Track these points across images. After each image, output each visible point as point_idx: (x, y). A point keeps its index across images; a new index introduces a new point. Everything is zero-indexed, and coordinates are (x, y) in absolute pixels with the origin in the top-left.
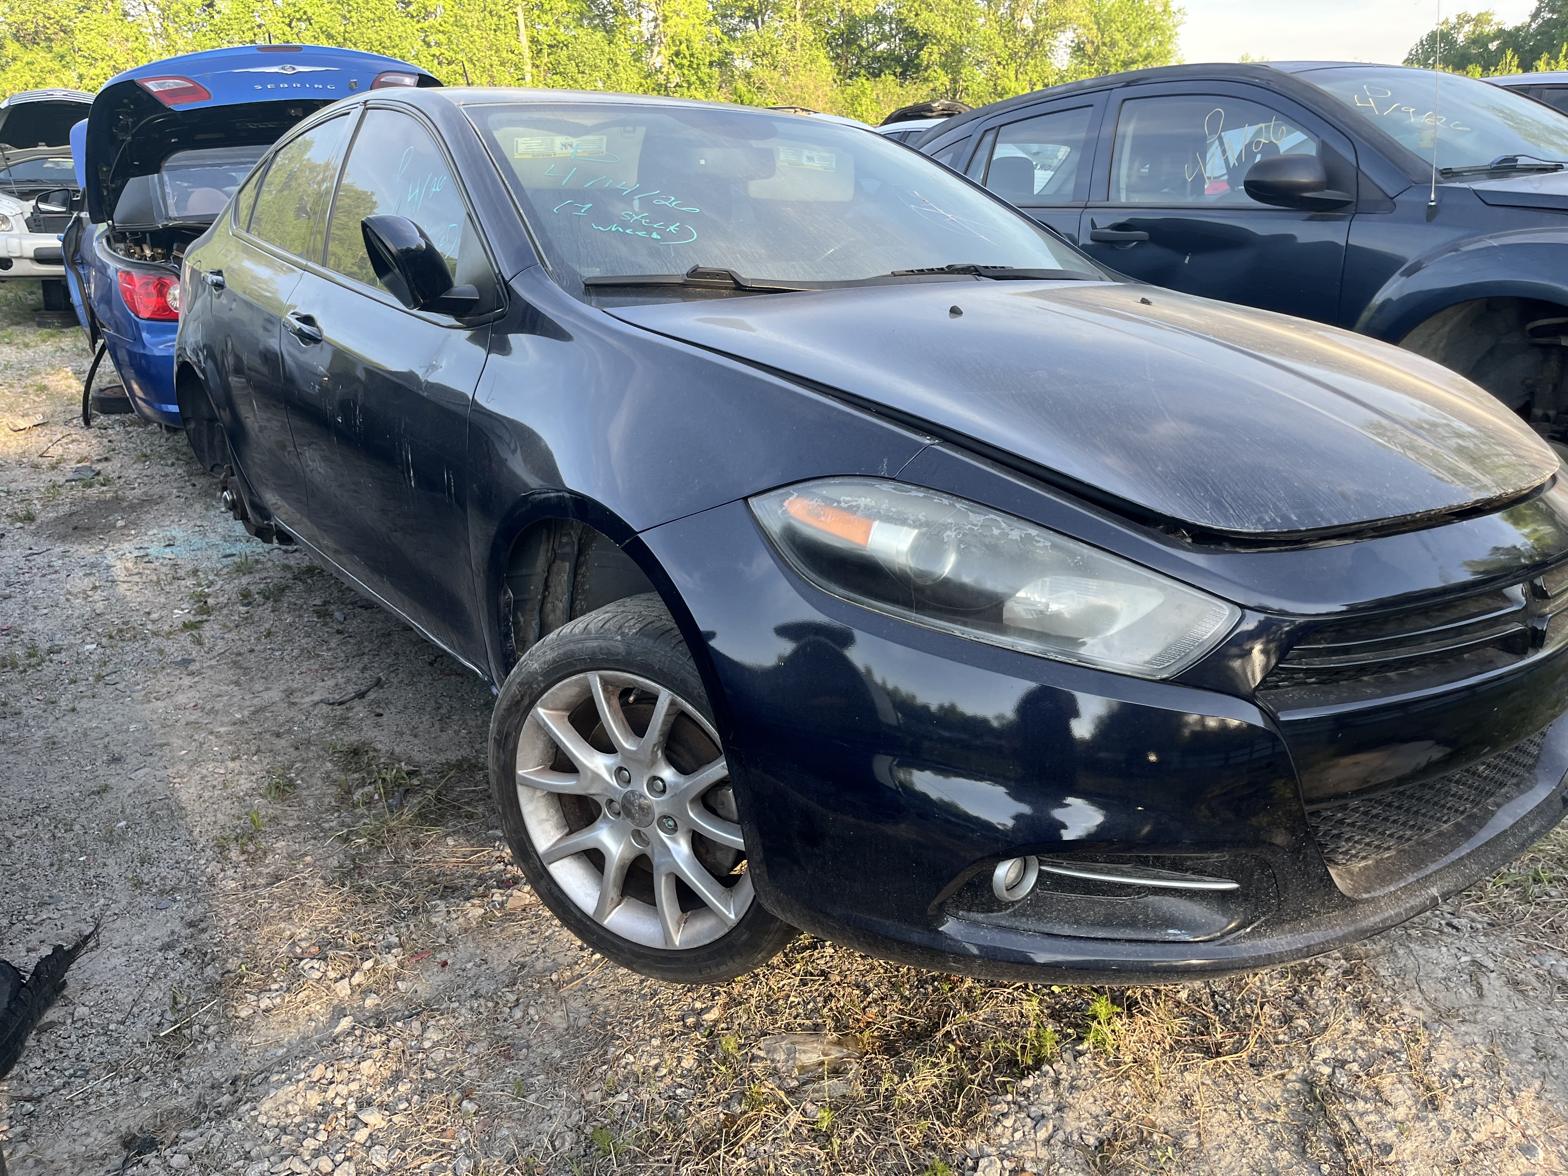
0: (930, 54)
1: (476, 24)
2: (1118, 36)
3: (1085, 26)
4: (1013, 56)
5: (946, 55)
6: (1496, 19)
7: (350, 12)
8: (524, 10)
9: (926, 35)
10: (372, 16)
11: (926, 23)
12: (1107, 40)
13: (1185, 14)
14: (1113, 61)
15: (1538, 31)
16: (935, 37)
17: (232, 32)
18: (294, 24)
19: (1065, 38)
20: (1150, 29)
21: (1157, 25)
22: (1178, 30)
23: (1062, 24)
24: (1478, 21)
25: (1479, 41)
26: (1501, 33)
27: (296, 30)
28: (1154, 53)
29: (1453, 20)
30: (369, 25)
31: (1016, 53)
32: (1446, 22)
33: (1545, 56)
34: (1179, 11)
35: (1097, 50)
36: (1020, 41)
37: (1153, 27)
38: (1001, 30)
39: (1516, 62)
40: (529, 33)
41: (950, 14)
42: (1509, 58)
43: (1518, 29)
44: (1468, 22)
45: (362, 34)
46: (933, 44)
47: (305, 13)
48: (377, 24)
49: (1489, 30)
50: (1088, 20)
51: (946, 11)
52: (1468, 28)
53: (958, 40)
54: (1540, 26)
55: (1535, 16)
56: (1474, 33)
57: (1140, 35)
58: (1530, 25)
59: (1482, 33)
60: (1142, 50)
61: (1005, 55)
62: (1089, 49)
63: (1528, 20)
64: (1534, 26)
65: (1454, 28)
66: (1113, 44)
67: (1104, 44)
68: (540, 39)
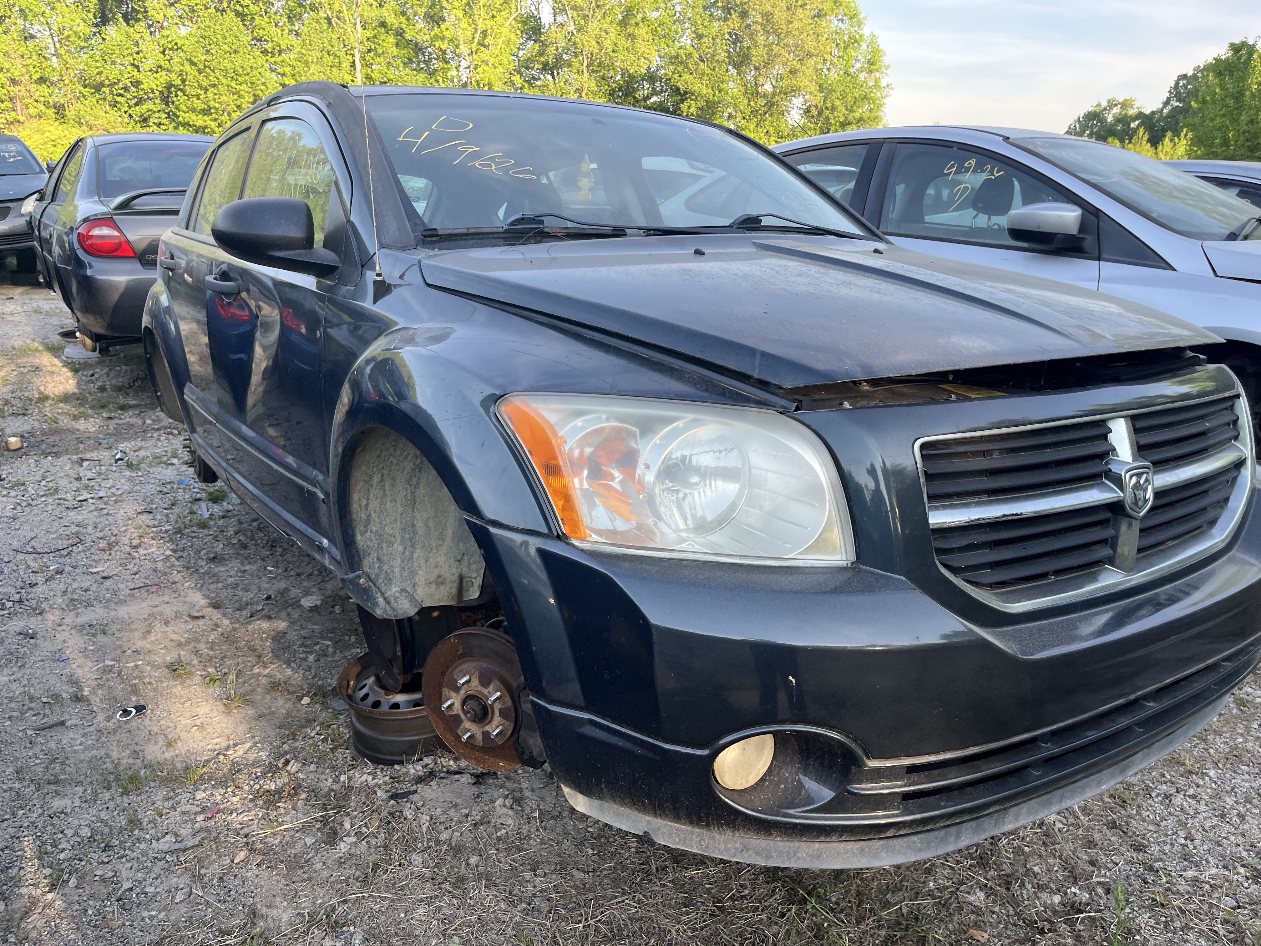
0: (689, 107)
1: (315, 60)
2: (838, 103)
3: (811, 93)
4: (754, 112)
5: (701, 109)
6: (1137, 104)
7: (210, 45)
8: (361, 53)
9: (686, 93)
10: (228, 49)
11: (686, 83)
12: (829, 105)
13: (892, 89)
14: (833, 121)
15: (1169, 116)
16: (693, 94)
17: (114, 56)
18: (166, 52)
19: (798, 101)
20: (863, 99)
21: (868, 96)
22: (885, 101)
23: (794, 91)
24: (1125, 105)
25: (1123, 120)
26: (1140, 115)
27: (168, 57)
28: (865, 118)
29: (1104, 104)
30: (226, 56)
31: (757, 111)
32: (1099, 105)
33: (1169, 134)
34: (888, 86)
35: (820, 113)
36: (761, 102)
37: (865, 98)
38: (746, 93)
39: (1146, 137)
40: (364, 71)
41: (706, 78)
42: (1141, 134)
43: (1153, 113)
44: (1116, 105)
45: (219, 63)
46: (691, 100)
47: (176, 44)
48: (233, 55)
49: (1131, 112)
50: (814, 88)
51: (703, 74)
52: (1116, 110)
53: (711, 98)
54: (1171, 111)
55: (1166, 103)
56: (1120, 114)
57: (855, 103)
58: (1162, 110)
59: (1126, 114)
60: (857, 115)
61: (748, 111)
62: (814, 112)
63: (1161, 106)
64: (1165, 111)
65: (1105, 109)
66: (834, 109)
67: (827, 108)
68: (373, 76)
